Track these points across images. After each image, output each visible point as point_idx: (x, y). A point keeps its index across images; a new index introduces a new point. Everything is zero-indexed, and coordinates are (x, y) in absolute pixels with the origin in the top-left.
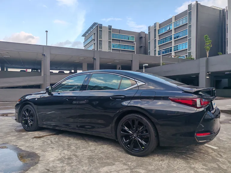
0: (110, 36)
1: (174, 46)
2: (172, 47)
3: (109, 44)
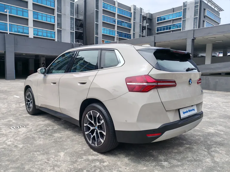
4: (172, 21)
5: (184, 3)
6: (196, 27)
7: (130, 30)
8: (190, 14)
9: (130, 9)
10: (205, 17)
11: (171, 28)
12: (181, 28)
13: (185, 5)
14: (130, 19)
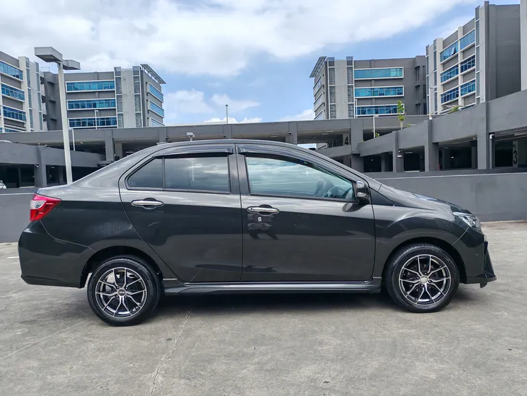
0: (350, 76)
1: (461, 87)
2: (458, 88)
3: (349, 90)
4: (97, 94)
5: (115, 68)
6: (138, 108)
7: (22, 102)
8: (127, 88)
9: (17, 62)
10: (147, 93)
11: (97, 105)
12: (116, 108)
13: (118, 71)
14: (20, 82)
